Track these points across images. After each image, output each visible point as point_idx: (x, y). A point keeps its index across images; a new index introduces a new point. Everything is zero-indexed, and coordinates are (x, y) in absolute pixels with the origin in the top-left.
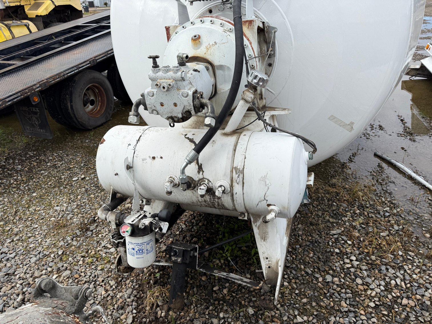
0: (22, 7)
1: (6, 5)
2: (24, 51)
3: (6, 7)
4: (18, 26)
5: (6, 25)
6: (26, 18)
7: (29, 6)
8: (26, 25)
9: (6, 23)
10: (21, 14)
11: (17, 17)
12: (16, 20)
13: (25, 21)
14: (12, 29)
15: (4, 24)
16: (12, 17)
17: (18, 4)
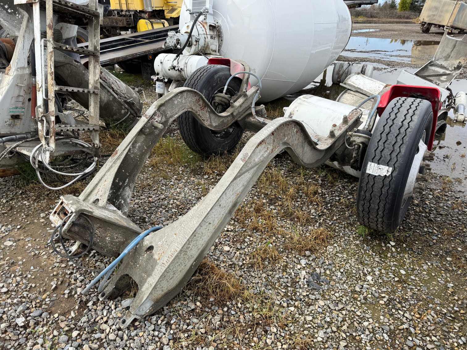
0: (162, 11)
1: (153, 9)
2: (153, 36)
3: (153, 10)
4: (157, 23)
5: (151, 22)
6: (164, 18)
7: (168, 10)
8: (162, 23)
9: (151, 20)
10: (162, 15)
11: (159, 17)
12: (158, 19)
13: (163, 20)
14: (153, 24)
15: (149, 21)
16: (156, 17)
17: (161, 9)
